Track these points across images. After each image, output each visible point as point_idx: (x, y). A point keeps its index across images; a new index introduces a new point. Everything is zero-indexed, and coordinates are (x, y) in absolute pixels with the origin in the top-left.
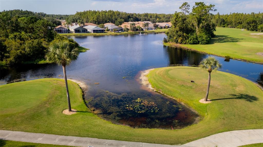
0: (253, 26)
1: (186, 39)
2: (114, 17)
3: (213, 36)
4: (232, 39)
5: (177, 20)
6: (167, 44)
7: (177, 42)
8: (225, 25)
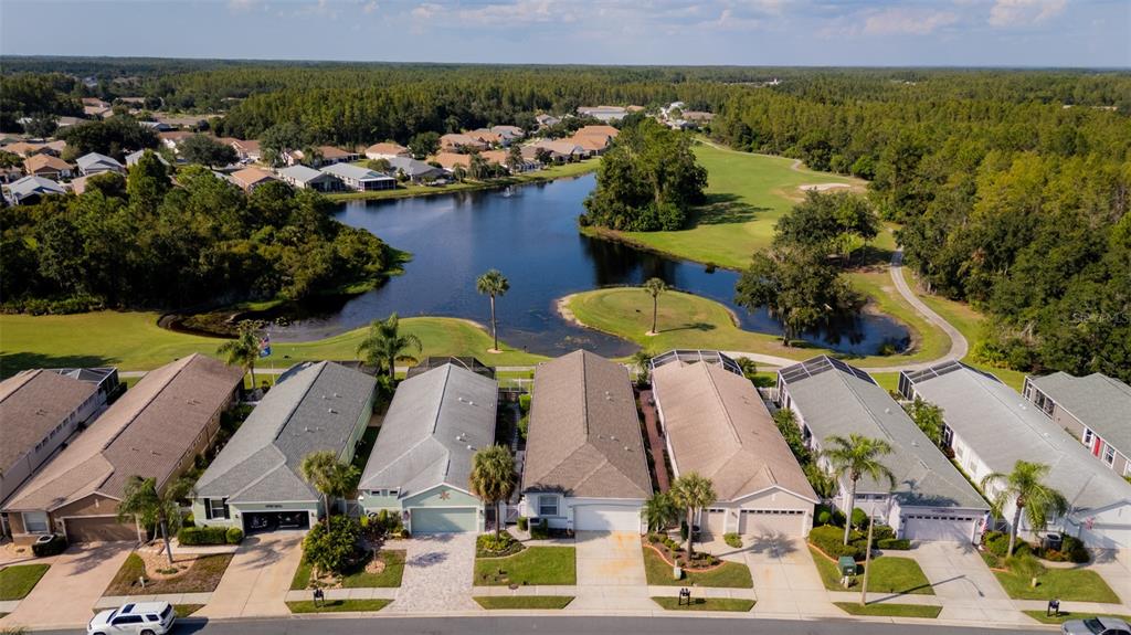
0: (821, 157)
1: (633, 220)
2: (392, 116)
3: (704, 200)
4: (744, 208)
5: (609, 174)
6: (591, 232)
7: (612, 226)
8: (752, 145)
